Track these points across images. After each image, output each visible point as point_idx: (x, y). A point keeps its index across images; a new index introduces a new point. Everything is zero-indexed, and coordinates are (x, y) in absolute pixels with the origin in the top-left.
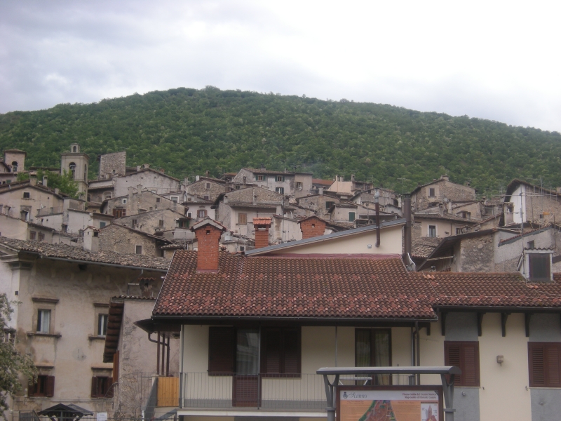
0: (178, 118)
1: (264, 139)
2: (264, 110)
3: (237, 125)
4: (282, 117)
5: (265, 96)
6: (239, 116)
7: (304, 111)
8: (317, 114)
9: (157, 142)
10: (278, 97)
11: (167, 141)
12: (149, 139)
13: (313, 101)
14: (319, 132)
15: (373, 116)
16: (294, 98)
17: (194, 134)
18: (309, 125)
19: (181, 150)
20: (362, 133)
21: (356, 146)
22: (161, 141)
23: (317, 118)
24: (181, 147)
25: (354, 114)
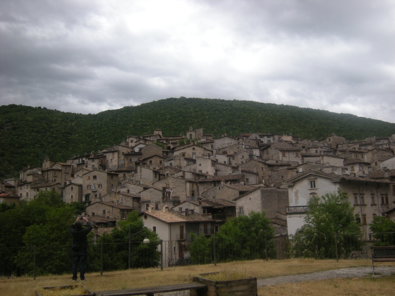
0: (172, 110)
1: (207, 117)
2: (206, 105)
3: (196, 111)
4: (213, 108)
5: (204, 99)
6: (196, 108)
7: (221, 105)
8: (226, 106)
9: (165, 120)
10: (209, 100)
11: (169, 119)
12: (162, 118)
13: (223, 101)
14: (229, 113)
15: (248, 106)
16: (216, 100)
17: (180, 116)
18: (224, 110)
19: (175, 123)
20: (245, 113)
21: (243, 118)
22: (167, 119)
23: (227, 107)
24: (175, 121)
25: (240, 105)
